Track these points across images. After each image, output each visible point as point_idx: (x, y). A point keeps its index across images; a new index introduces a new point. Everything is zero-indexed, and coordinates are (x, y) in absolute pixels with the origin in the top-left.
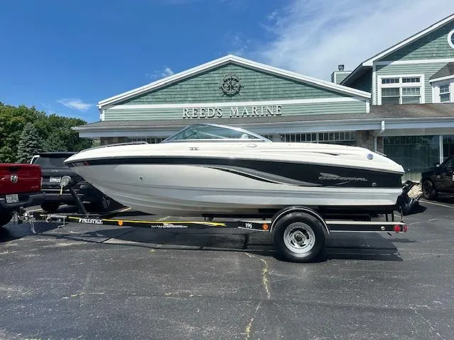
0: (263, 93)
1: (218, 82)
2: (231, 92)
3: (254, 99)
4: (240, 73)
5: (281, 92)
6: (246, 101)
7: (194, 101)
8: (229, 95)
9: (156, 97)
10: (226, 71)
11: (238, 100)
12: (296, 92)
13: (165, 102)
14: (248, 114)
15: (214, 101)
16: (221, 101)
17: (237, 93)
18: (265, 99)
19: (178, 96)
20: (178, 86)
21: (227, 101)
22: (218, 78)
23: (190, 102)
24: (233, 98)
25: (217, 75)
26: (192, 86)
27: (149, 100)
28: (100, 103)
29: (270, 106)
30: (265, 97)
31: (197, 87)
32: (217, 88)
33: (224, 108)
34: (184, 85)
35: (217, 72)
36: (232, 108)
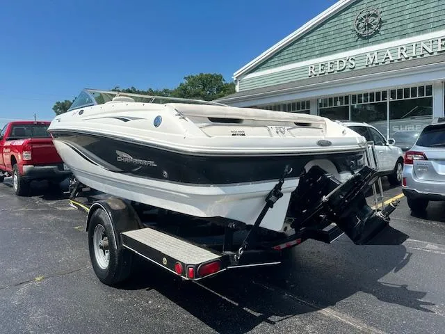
0: (416, 24)
1: (350, 23)
2: (368, 32)
3: (402, 36)
6: (389, 41)
7: (321, 55)
8: (365, 38)
9: (282, 58)
10: (361, 7)
11: (378, 42)
13: (292, 61)
14: (391, 59)
15: (346, 49)
16: (354, 47)
17: (377, 32)
18: (419, 32)
19: (304, 52)
20: (305, 40)
21: (363, 45)
22: (350, 19)
23: (317, 56)
24: (370, 40)
25: (350, 15)
26: (319, 36)
27: (276, 63)
28: (234, 74)
29: (426, 42)
30: (419, 29)
31: (325, 36)
32: (350, 32)
33: (357, 56)
34: (310, 37)
35: (350, 10)
36: (368, 55)
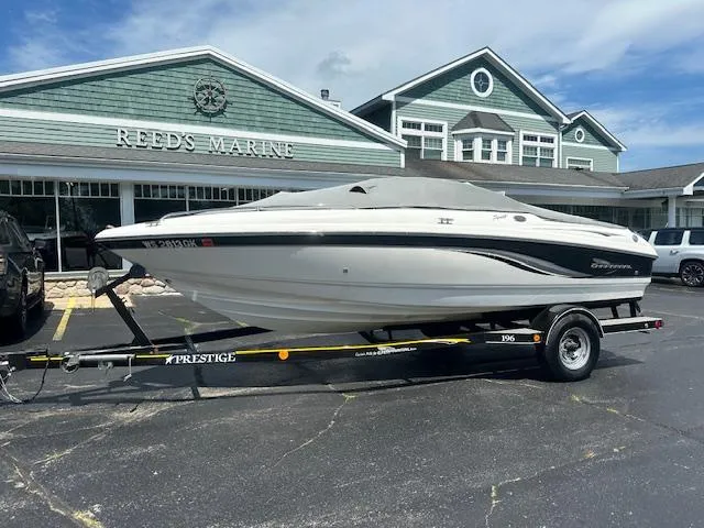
0: (264, 119)
1: (186, 88)
2: (211, 108)
3: (251, 128)
4: (226, 80)
5: (292, 122)
6: (236, 128)
7: (139, 117)
8: (207, 115)
10: (200, 72)
11: (224, 125)
13: (78, 110)
14: (240, 151)
15: (180, 121)
16: (192, 122)
17: (221, 112)
18: (268, 129)
19: (106, 102)
20: (106, 83)
21: (203, 123)
22: (187, 81)
24: (213, 119)
25: (184, 75)
26: (135, 87)
27: (41, 102)
29: (275, 143)
30: (267, 125)
31: (146, 90)
32: (185, 99)
33: (197, 135)
35: (184, 69)
36: (212, 138)
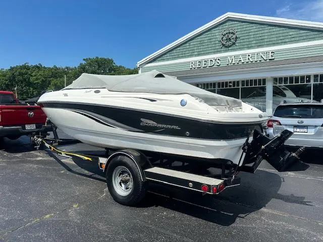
0: (258, 42)
1: (218, 37)
3: (249, 48)
4: (236, 27)
5: (275, 39)
6: (241, 50)
7: (199, 55)
8: (226, 47)
9: (172, 54)
10: (225, 27)
11: (233, 50)
12: (290, 37)
14: (243, 61)
15: (214, 53)
16: (220, 52)
17: (234, 44)
18: (259, 46)
19: (187, 52)
20: (188, 44)
21: (226, 51)
22: (218, 34)
23: (196, 56)
24: (230, 48)
25: (218, 31)
26: (197, 43)
27: (168, 58)
28: (138, 63)
29: (263, 53)
30: (259, 44)
31: (201, 43)
32: (218, 42)
33: (222, 58)
34: (192, 43)
35: (217, 28)
36: (229, 57)
